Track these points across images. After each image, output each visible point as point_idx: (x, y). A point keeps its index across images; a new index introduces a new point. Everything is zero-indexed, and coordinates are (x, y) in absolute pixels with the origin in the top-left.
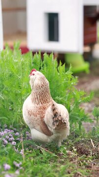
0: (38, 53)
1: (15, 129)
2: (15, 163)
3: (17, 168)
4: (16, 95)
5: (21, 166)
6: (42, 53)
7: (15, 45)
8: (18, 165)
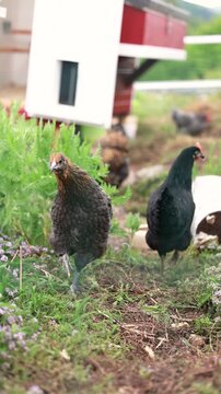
0: (51, 122)
1: (6, 237)
2: (7, 290)
3: (11, 298)
4: (13, 183)
5: (16, 295)
6: (58, 124)
7: (12, 105)
8: (12, 294)
